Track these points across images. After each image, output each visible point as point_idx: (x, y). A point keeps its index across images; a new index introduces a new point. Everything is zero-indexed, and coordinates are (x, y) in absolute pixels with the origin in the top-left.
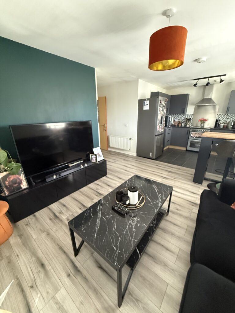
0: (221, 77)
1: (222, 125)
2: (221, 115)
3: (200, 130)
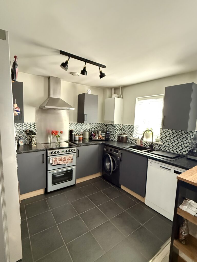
1: (77, 137)
2: (73, 123)
3: (64, 151)
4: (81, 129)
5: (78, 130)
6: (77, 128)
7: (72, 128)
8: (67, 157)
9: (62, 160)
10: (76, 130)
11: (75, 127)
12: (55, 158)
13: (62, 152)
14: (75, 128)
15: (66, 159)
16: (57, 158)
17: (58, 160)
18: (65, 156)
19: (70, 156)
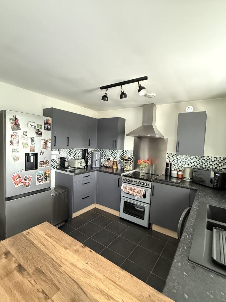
0: (140, 82)
1: (174, 173)
2: (173, 154)
3: (136, 182)
4: (184, 163)
5: (180, 164)
6: (179, 161)
7: (171, 160)
8: (137, 189)
9: (132, 190)
10: (177, 163)
11: (175, 159)
12: (125, 185)
13: (135, 182)
14: (175, 161)
15: (136, 191)
16: (127, 186)
17: (128, 189)
18: (135, 188)
19: (140, 189)
